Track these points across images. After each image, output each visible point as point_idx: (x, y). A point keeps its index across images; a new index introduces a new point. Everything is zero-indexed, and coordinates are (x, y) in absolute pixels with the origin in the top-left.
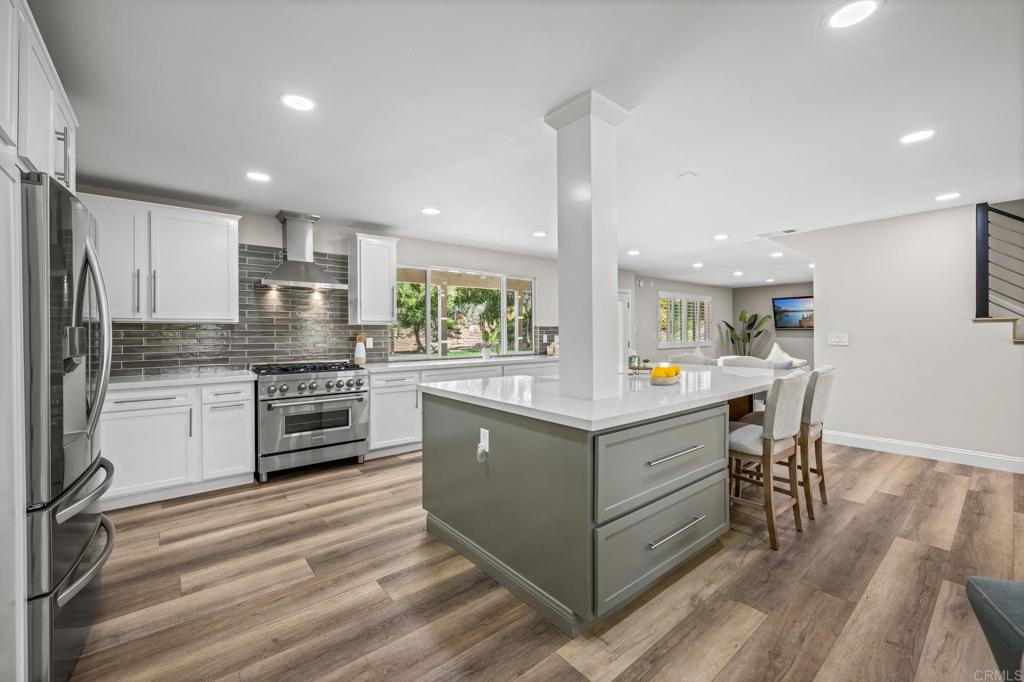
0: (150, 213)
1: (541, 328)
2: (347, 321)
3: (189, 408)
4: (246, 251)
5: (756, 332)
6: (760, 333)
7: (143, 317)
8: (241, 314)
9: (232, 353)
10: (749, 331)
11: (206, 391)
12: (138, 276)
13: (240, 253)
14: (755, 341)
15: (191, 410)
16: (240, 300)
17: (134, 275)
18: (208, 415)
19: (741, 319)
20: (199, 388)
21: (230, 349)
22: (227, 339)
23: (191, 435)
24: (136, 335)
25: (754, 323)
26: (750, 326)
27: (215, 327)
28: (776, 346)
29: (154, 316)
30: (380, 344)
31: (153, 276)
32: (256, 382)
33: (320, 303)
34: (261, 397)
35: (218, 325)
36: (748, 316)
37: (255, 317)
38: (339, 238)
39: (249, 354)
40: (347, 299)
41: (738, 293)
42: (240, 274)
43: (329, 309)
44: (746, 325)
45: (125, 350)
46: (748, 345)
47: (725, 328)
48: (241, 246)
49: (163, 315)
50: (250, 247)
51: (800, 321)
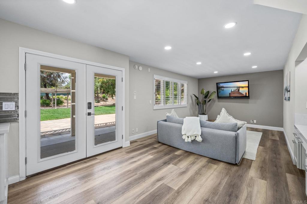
5: (208, 100)
6: (210, 100)
10: (205, 99)
14: (208, 104)
19: (201, 93)
25: (208, 95)
26: (206, 97)
28: (223, 110)
36: (205, 92)
41: (201, 81)
44: (204, 96)
46: (205, 106)
47: (194, 98)
51: (230, 94)
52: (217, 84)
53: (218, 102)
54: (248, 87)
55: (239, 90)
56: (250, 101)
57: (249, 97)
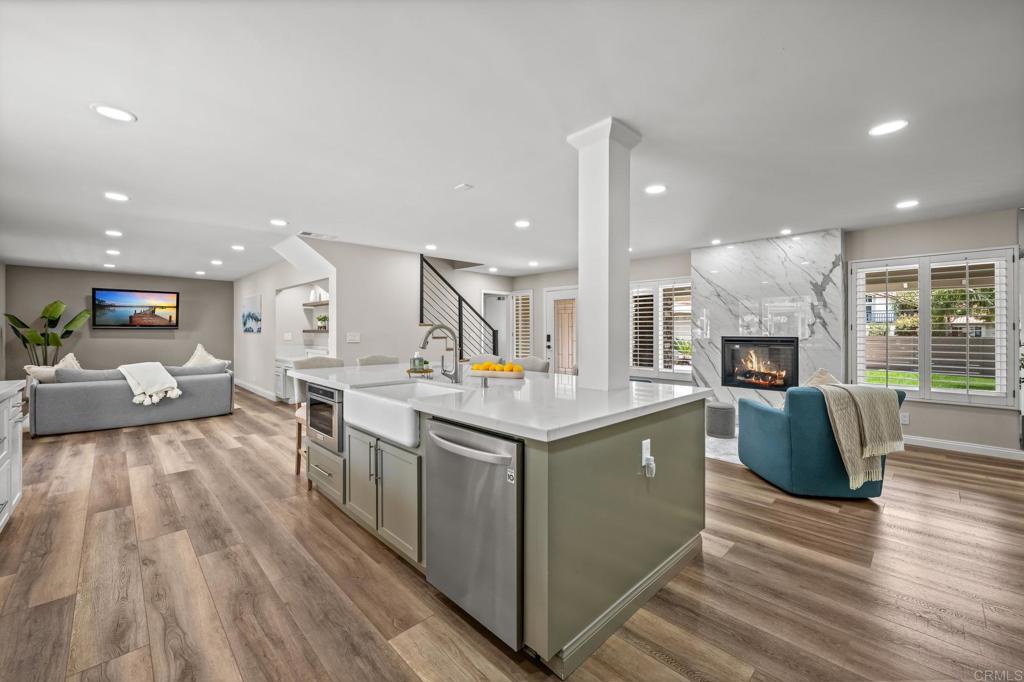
5: (64, 331)
6: (70, 333)
51: (131, 317)
52: (94, 290)
53: (92, 337)
54: (177, 307)
55: (154, 312)
56: (176, 333)
57: (177, 325)
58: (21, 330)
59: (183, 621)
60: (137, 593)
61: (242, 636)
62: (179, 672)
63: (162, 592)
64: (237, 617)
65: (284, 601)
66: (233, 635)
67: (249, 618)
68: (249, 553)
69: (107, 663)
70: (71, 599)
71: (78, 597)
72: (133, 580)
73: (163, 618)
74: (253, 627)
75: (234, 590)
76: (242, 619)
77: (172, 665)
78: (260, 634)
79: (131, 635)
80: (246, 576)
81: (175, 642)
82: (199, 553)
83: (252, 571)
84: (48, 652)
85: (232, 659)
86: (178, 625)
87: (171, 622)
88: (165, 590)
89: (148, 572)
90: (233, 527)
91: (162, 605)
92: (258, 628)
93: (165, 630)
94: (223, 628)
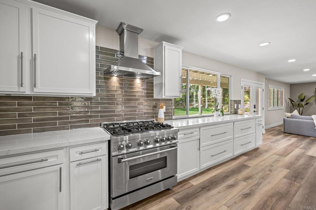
0: (31, 10)
1: (234, 101)
2: (153, 96)
3: (59, 166)
4: (100, 51)
5: (306, 103)
6: (308, 103)
7: (27, 91)
8: (97, 91)
9: (90, 117)
11: (73, 151)
12: (22, 58)
13: (97, 52)
15: (61, 168)
16: (97, 82)
17: (18, 56)
18: (75, 171)
19: (299, 97)
20: (68, 149)
21: (89, 114)
22: (87, 107)
23: (60, 191)
24: (26, 105)
25: (304, 99)
26: (302, 101)
27: (81, 99)
29: (35, 90)
30: (169, 109)
31: (34, 59)
32: (109, 141)
33: (140, 85)
34: (113, 154)
35: (82, 98)
37: (104, 93)
38: (149, 47)
39: (101, 116)
40: (153, 83)
41: (292, 86)
42: (97, 65)
43: (143, 89)
45: (20, 115)
48: (97, 47)
49: (42, 89)
50: (102, 48)
58: (293, 102)
59: (260, 186)
60: (260, 175)
61: (267, 201)
62: (247, 193)
63: (264, 178)
64: (272, 197)
65: (290, 206)
66: (265, 198)
67: (274, 200)
68: (299, 188)
69: (241, 181)
70: (250, 167)
71: (251, 168)
72: (263, 172)
73: (258, 183)
74: (272, 202)
75: (280, 191)
76: (272, 198)
77: (248, 191)
78: (271, 205)
79: (249, 180)
80: (289, 191)
81: (254, 188)
82: (285, 177)
83: (292, 192)
84: (237, 172)
85: (258, 201)
86: (258, 186)
87: (258, 184)
88: (266, 178)
89: (268, 172)
90: (305, 179)
91: (261, 180)
92: (273, 203)
93: (255, 185)
94: (265, 195)
